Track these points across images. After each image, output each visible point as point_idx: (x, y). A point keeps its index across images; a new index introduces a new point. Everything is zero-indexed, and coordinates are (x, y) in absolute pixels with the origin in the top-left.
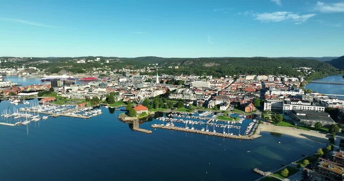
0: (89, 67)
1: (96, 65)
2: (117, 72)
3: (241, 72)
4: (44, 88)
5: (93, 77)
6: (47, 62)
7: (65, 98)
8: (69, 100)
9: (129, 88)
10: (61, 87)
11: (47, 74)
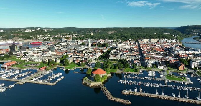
0: (34, 35)
1: (39, 33)
2: (55, 38)
3: (138, 37)
4: (4, 52)
5: (39, 41)
6: (2, 31)
7: (24, 61)
8: (28, 63)
9: (73, 51)
10: (18, 51)
11: (4, 40)
